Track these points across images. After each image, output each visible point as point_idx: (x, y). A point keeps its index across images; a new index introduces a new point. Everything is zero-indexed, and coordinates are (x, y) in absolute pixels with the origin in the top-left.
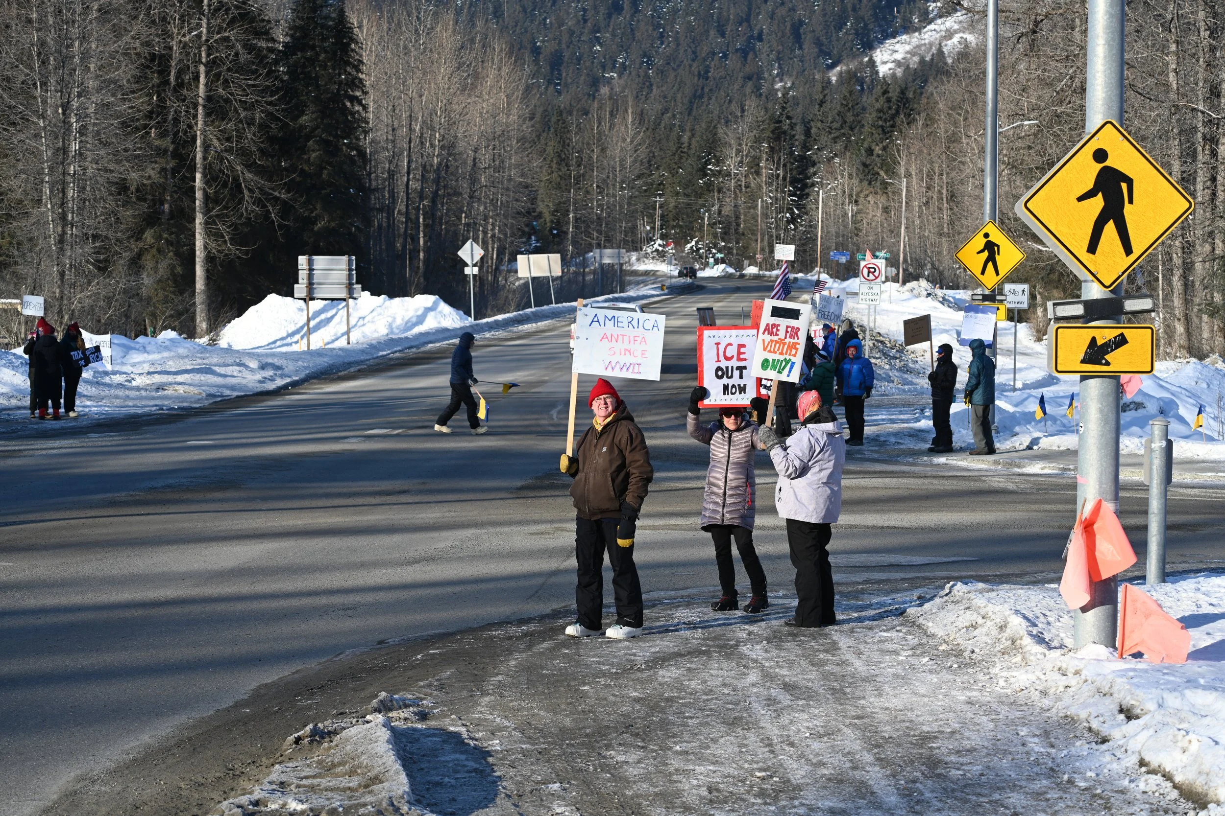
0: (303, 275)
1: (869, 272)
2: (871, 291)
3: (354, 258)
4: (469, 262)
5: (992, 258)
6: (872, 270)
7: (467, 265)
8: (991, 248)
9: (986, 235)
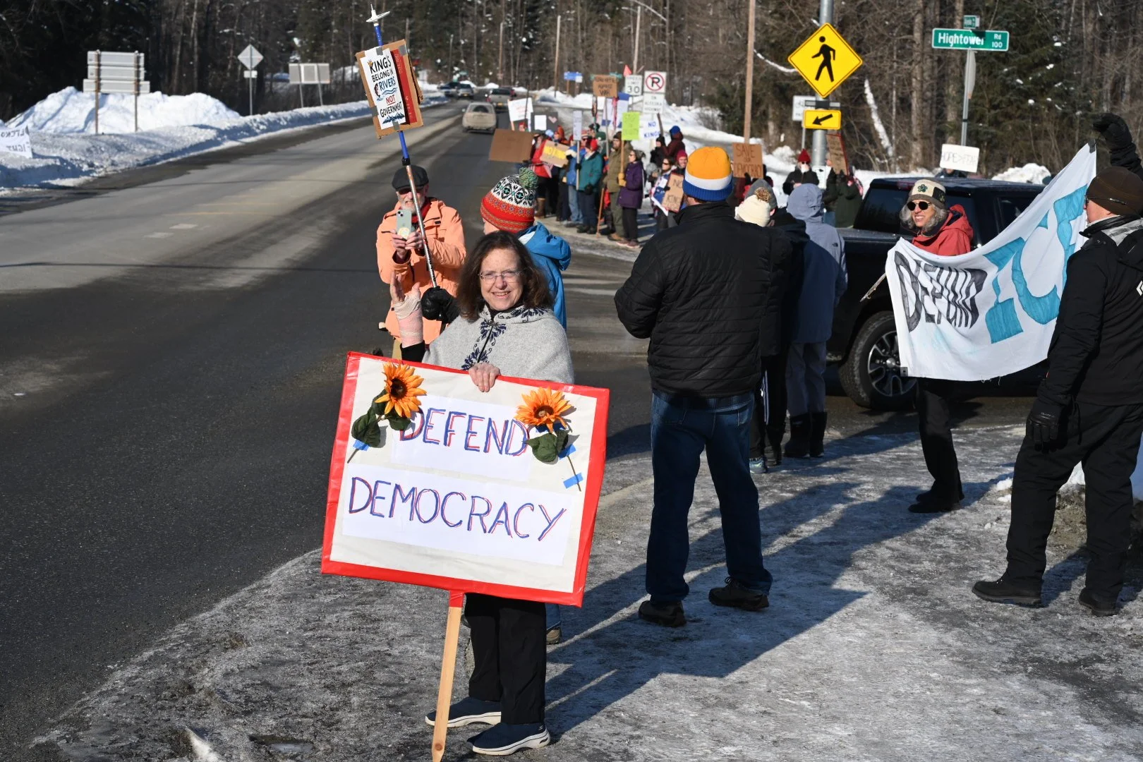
0: (92, 69)
1: (653, 82)
2: (654, 101)
3: (142, 55)
4: (248, 66)
5: (826, 63)
6: (656, 80)
7: (246, 69)
8: (826, 51)
9: (822, 39)
